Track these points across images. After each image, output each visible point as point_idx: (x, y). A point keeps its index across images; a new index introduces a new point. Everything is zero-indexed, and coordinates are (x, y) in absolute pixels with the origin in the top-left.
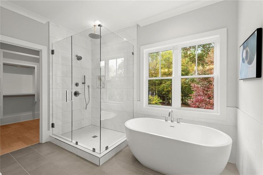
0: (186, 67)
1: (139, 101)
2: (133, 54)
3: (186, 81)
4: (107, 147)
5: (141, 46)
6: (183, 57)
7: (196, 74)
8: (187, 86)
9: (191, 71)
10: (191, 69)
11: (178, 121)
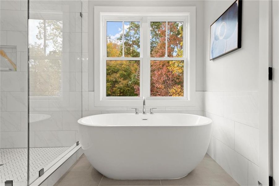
0: (128, 66)
1: (93, 92)
2: (81, 15)
3: (128, 83)
4: (43, 170)
5: (96, 6)
6: (126, 54)
7: (166, 55)
8: (130, 89)
9: (134, 72)
10: (133, 70)
11: (152, 112)
